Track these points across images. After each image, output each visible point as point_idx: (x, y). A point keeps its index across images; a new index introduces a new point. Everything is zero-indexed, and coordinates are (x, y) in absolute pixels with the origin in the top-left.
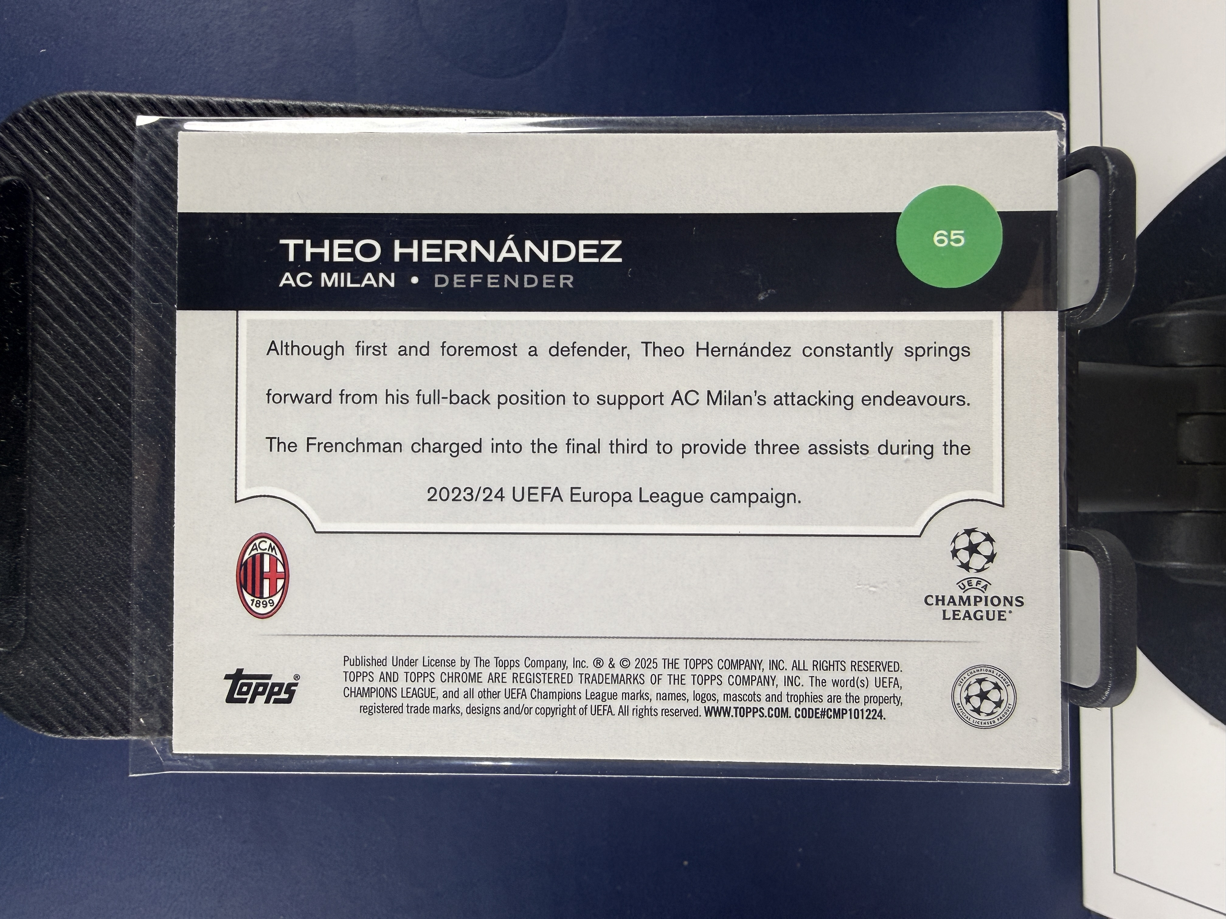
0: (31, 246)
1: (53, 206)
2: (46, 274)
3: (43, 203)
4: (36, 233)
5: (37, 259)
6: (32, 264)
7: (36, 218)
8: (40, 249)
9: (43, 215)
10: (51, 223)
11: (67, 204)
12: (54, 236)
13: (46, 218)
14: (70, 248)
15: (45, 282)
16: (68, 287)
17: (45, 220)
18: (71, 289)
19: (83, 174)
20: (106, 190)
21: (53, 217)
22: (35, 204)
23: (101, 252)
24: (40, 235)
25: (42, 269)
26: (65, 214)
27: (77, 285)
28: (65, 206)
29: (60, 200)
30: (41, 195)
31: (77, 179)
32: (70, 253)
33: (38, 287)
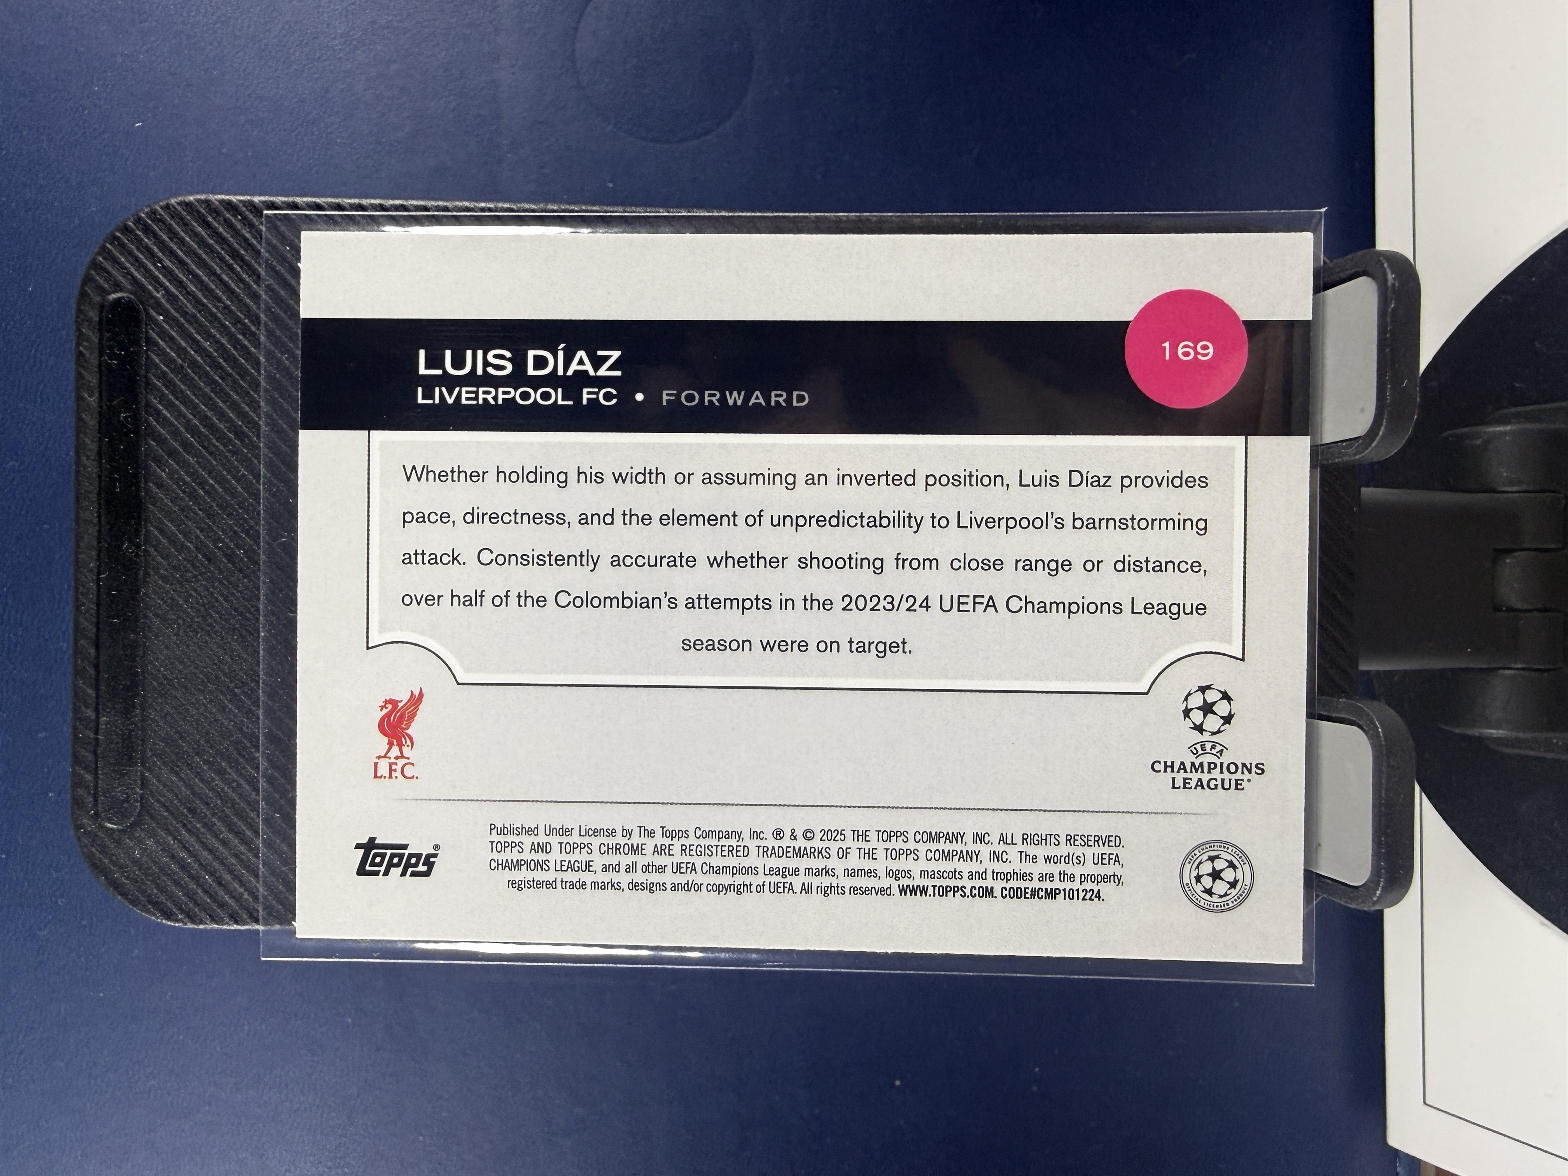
0: (143, 373)
1: (167, 327)
2: (160, 403)
3: (156, 323)
4: (148, 357)
5: (151, 387)
6: (144, 393)
7: (149, 341)
8: (154, 375)
9: (157, 338)
10: (165, 346)
11: (183, 324)
12: (169, 361)
13: (160, 341)
14: (186, 375)
15: (158, 413)
16: (185, 419)
17: (158, 342)
18: (189, 421)
19: (201, 290)
20: (226, 307)
21: (167, 339)
22: (146, 325)
23: (222, 378)
24: (153, 359)
25: (155, 399)
26: (181, 336)
27: (194, 416)
28: (181, 327)
29: (174, 319)
30: (154, 314)
31: (194, 297)
32: (186, 379)
33: (151, 419)
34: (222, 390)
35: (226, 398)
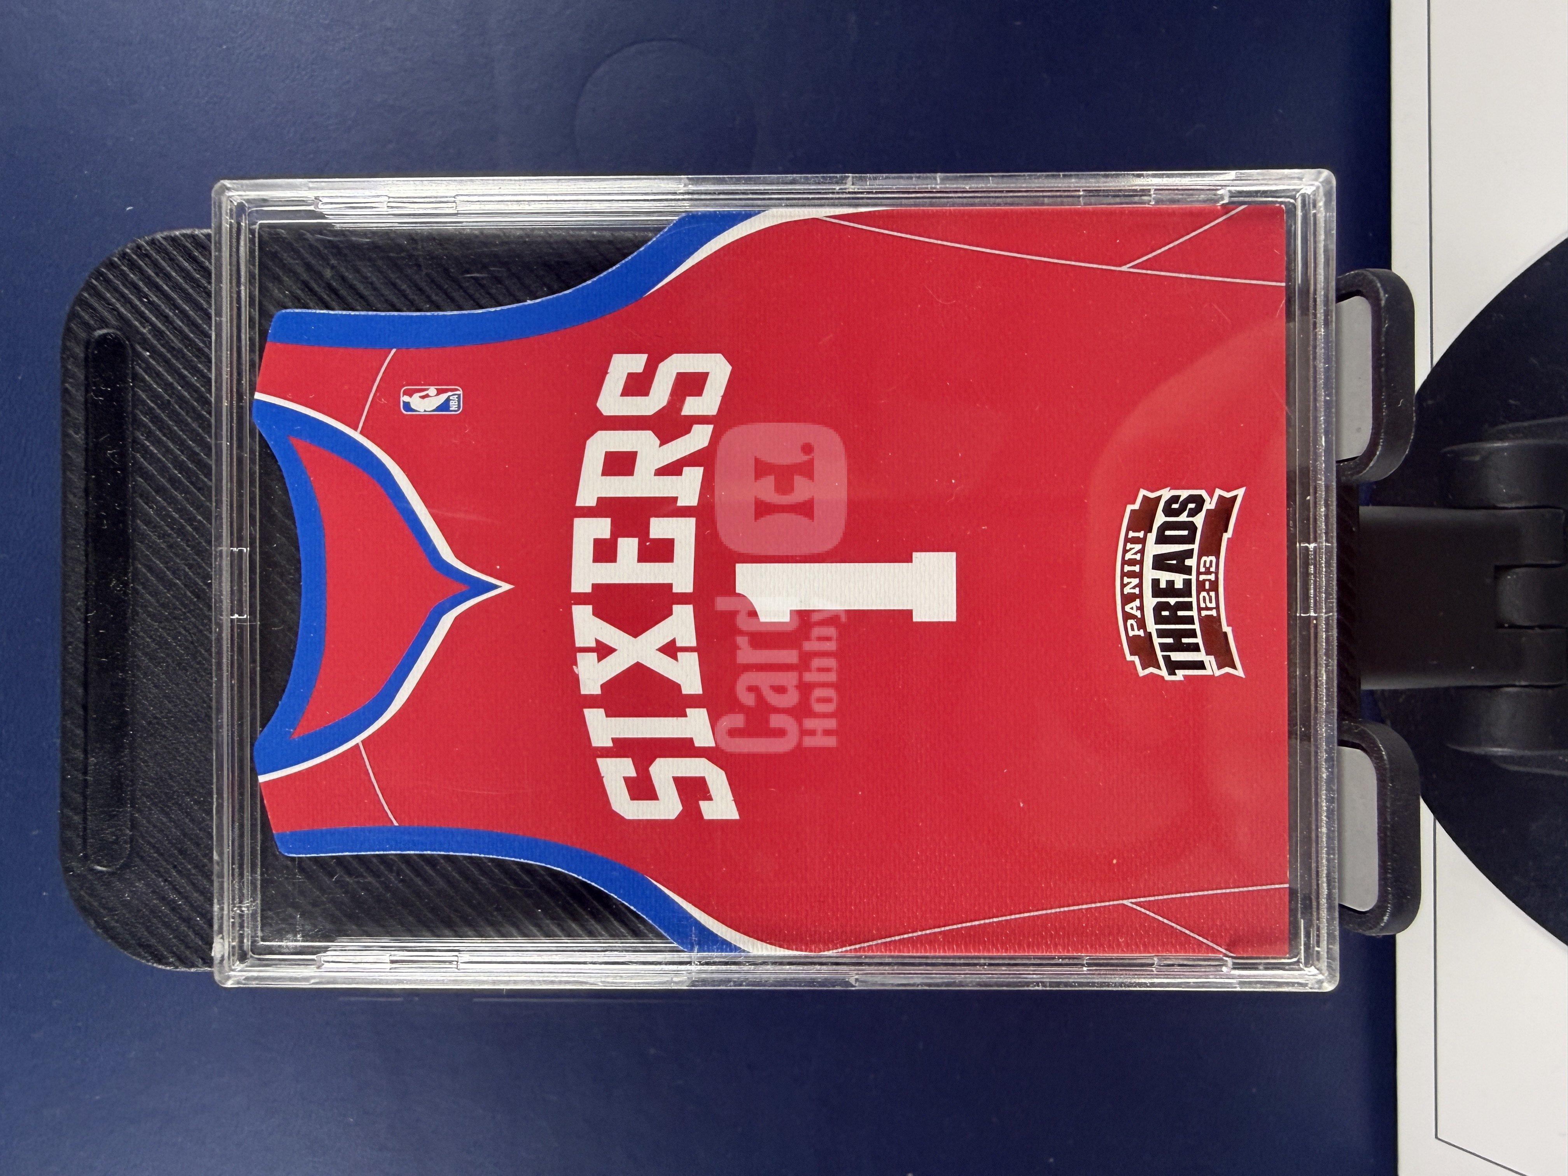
0: (130, 409)
1: (154, 363)
2: (147, 440)
3: (144, 360)
4: (135, 394)
5: (138, 424)
6: (131, 429)
7: (135, 377)
8: (141, 411)
9: (143, 374)
10: (152, 382)
11: (169, 359)
12: (155, 397)
14: (174, 411)
15: (145, 449)
16: (172, 454)
17: (145, 378)
18: (176, 457)
19: (188, 326)
21: (154, 375)
22: (133, 361)
24: (139, 395)
25: (142, 435)
26: (167, 372)
27: (182, 452)
28: (167, 362)
29: (161, 355)
30: (140, 350)
31: (181, 332)
32: (174, 415)
33: (138, 455)
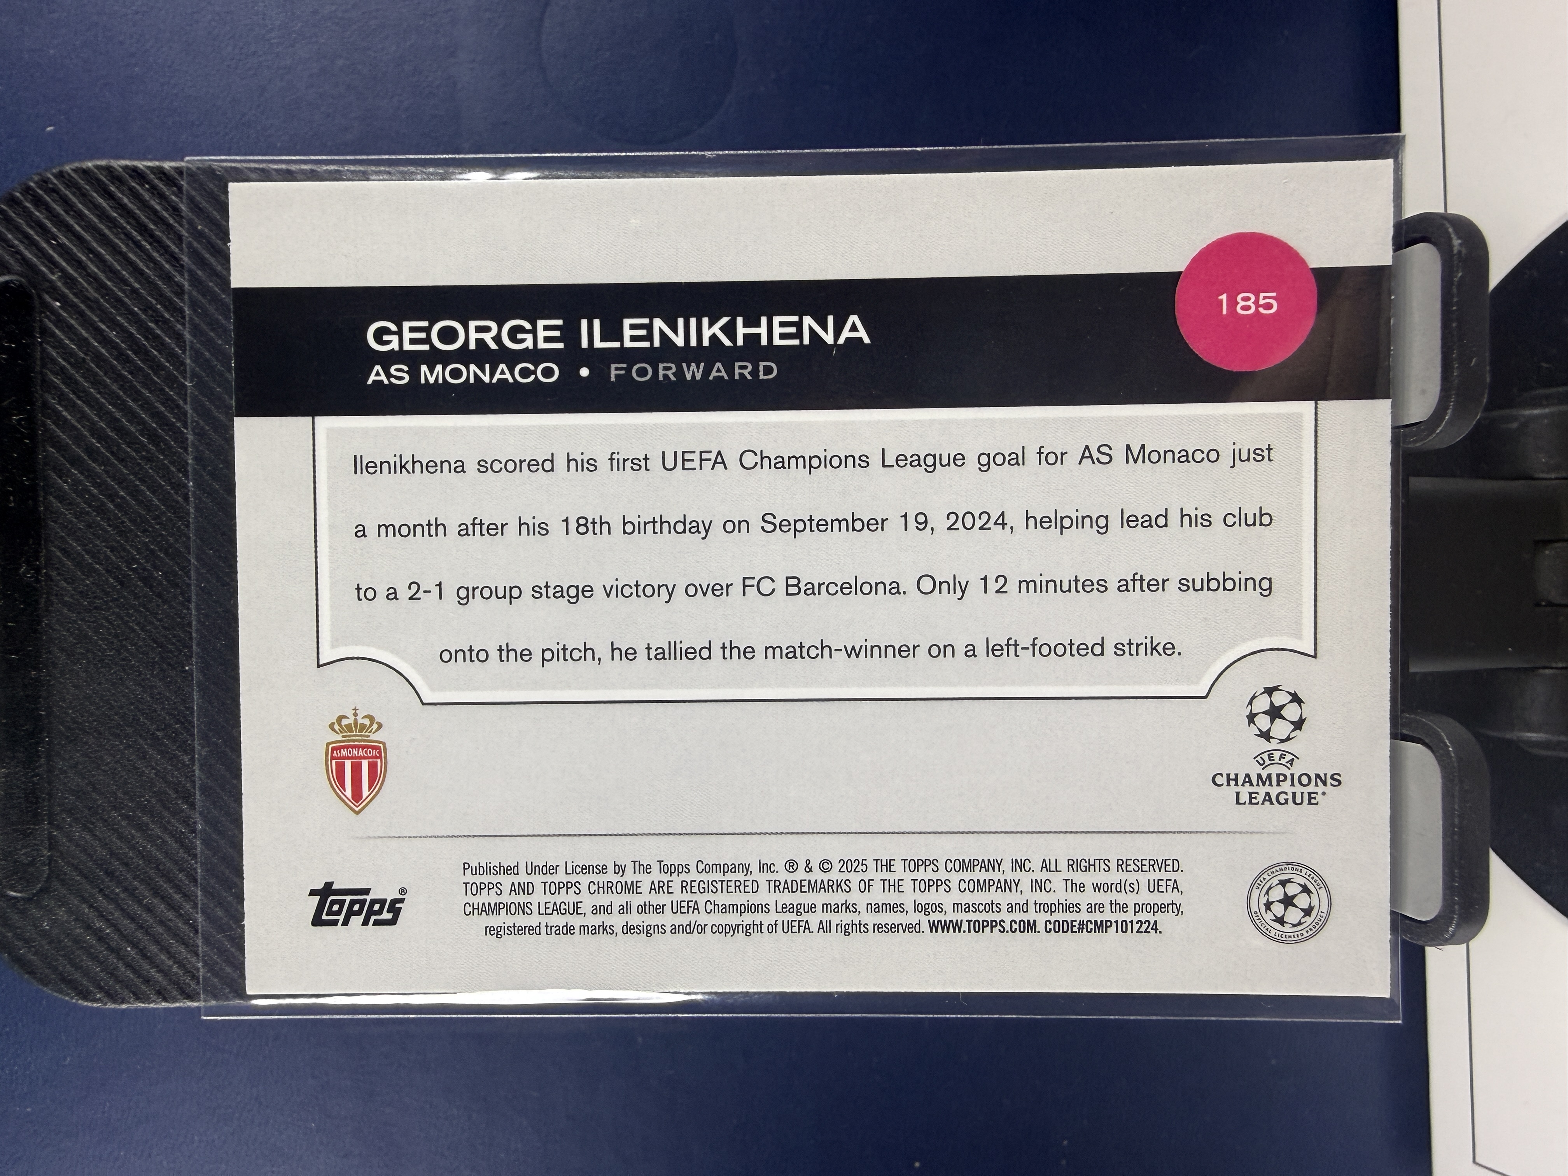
0: (38, 368)
1: (65, 315)
2: (59, 404)
3: (53, 311)
4: (44, 350)
5: (48, 386)
6: (40, 392)
7: (44, 331)
8: (51, 371)
9: (54, 328)
10: (63, 337)
11: (83, 311)
12: (68, 355)
13: (57, 331)
14: (89, 370)
15: (57, 415)
16: (88, 421)
17: (55, 333)
18: (94, 423)
19: (104, 272)
20: (134, 291)
21: (66, 329)
22: (42, 312)
23: (131, 373)
24: (48, 354)
25: (54, 399)
26: (82, 326)
27: (100, 417)
28: (81, 314)
29: (74, 306)
30: (50, 300)
31: (96, 279)
32: (89, 375)
33: (49, 422)
34: (133, 387)
35: (137, 396)
